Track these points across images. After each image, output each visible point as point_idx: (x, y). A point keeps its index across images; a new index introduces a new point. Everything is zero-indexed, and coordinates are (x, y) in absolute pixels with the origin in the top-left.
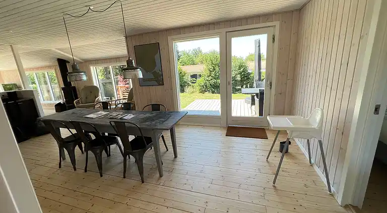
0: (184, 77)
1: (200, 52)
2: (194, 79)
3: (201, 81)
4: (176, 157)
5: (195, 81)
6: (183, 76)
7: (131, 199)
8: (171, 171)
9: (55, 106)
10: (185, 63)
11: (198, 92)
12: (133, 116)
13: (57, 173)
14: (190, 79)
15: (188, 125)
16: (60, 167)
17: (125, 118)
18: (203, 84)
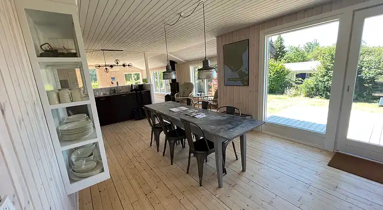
0: (286, 77)
1: (317, 44)
2: (300, 79)
3: (310, 81)
4: (244, 170)
5: (300, 82)
6: (285, 75)
7: (185, 198)
8: (233, 185)
9: (166, 96)
10: (291, 60)
11: (303, 95)
12: (205, 116)
13: (148, 149)
14: (294, 78)
15: (273, 136)
16: (151, 146)
17: (196, 116)
18: (313, 86)
